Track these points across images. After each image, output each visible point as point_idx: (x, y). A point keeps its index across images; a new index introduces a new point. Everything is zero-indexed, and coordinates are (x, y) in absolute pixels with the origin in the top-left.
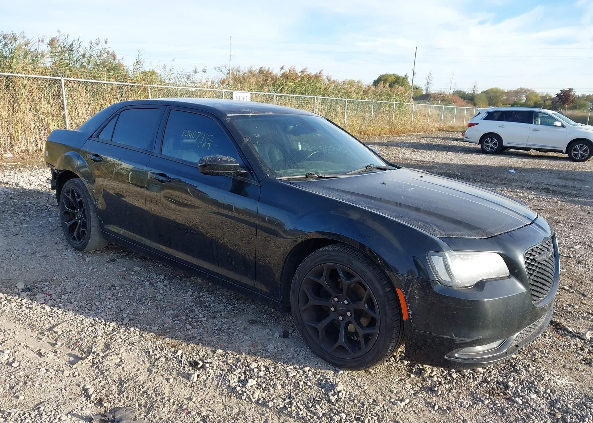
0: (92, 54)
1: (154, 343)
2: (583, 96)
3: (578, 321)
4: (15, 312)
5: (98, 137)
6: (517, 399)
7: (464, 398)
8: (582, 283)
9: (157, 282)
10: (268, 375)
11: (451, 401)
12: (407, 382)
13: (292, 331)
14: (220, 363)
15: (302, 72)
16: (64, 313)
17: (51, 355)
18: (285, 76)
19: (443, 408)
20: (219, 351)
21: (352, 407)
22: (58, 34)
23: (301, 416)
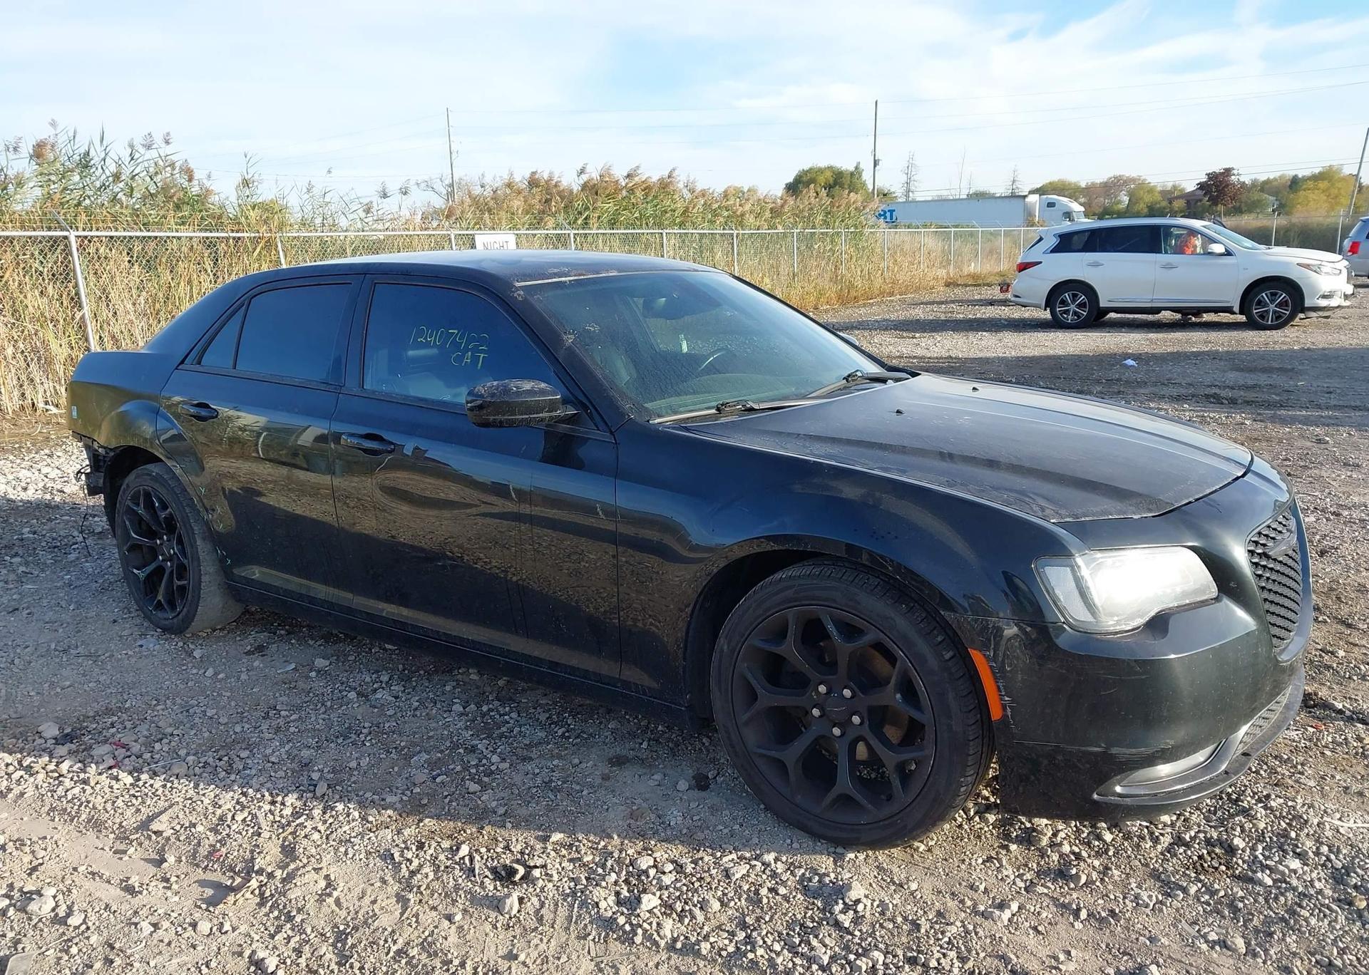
0: (136, 172)
1: (398, 833)
2: (1254, 184)
3: (1352, 685)
4: (49, 794)
5: (199, 363)
6: (1259, 875)
7: (1139, 887)
8: (1339, 598)
9: (375, 691)
10: (684, 881)
11: (1112, 897)
12: (1004, 863)
13: (716, 772)
14: (565, 864)
15: (629, 176)
16: (169, 785)
17: (157, 888)
18: (592, 189)
19: (1099, 913)
20: (557, 837)
21: (892, 934)
22: (51, 132)
23: (781, 968)
